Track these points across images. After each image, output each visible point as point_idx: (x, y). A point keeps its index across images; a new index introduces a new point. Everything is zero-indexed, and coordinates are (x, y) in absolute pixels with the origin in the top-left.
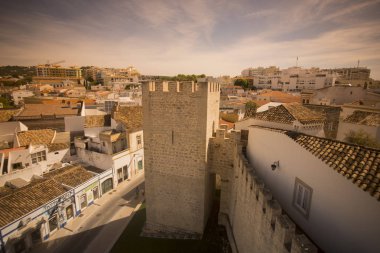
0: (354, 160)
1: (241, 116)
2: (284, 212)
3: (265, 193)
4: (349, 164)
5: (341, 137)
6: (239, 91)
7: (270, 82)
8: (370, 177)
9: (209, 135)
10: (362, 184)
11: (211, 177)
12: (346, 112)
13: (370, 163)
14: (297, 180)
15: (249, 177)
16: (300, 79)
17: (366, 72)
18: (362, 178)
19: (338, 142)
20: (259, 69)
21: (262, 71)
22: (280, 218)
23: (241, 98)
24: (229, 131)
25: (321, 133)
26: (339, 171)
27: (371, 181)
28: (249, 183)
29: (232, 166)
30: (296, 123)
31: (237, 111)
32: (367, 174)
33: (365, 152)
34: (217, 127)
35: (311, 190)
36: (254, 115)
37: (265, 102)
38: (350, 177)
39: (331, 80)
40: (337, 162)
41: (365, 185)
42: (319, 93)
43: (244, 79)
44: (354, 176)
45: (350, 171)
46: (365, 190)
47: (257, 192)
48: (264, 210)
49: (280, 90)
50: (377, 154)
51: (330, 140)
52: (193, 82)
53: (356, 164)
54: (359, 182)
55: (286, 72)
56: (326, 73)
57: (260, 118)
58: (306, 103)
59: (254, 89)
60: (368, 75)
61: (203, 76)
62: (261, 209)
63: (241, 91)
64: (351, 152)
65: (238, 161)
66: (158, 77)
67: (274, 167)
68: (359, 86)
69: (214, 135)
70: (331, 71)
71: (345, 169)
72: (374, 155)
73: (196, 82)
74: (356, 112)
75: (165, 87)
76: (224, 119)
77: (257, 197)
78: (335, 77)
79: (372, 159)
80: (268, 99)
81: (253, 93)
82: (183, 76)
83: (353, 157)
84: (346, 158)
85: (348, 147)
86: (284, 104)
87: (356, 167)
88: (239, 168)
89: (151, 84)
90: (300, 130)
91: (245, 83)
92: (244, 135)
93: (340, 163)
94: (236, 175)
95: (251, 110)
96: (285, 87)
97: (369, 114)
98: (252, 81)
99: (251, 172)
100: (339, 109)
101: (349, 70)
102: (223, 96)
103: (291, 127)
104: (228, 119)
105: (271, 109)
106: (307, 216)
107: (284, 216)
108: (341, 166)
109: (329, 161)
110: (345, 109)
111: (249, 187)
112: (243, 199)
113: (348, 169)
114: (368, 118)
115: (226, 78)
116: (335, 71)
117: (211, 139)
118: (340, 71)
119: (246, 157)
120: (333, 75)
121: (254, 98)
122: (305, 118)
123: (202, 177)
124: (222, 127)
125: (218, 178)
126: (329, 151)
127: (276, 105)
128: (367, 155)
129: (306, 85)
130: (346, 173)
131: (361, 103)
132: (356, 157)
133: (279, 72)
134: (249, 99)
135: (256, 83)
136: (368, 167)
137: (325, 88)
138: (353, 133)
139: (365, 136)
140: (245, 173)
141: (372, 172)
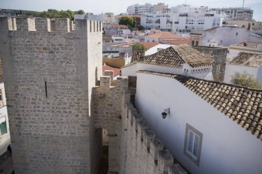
0: (239, 102)
1: (128, 60)
2: (176, 161)
3: (157, 143)
4: (234, 105)
5: (228, 79)
6: (124, 31)
7: (158, 21)
8: (252, 117)
9: (92, 84)
10: (245, 124)
11: (97, 133)
12: (232, 54)
13: (252, 103)
14: (188, 126)
15: (139, 128)
16: (189, 18)
17: (250, 12)
18: (245, 118)
19: (225, 84)
20: (147, 5)
21: (150, 9)
22: (172, 168)
23: (127, 39)
24: (115, 78)
25: (209, 76)
26: (226, 114)
27: (253, 121)
28: (139, 135)
29: (120, 117)
30: (186, 66)
31: (123, 54)
32: (250, 114)
33: (248, 93)
34: (100, 75)
35: (201, 135)
36: (142, 58)
37: (154, 43)
38: (235, 119)
39: (219, 20)
40: (224, 105)
41: (247, 125)
42: (208, 33)
43: (130, 17)
44: (239, 117)
45: (235, 113)
46: (247, 129)
47: (148, 143)
48: (156, 162)
49: (169, 30)
50: (257, 94)
51: (217, 83)
52: (68, 20)
53: (240, 105)
54: (243, 122)
55: (175, 10)
56: (214, 12)
57: (149, 62)
58: (195, 45)
59: (141, 29)
60: (251, 16)
61: (80, 12)
62: (153, 161)
63: (126, 32)
64: (236, 93)
65: (126, 112)
66: (21, 12)
67: (164, 114)
68: (243, 26)
69: (98, 83)
70: (219, 11)
71: (231, 111)
72: (255, 95)
73: (72, 19)
74: (241, 54)
75: (32, 25)
76: (108, 64)
77: (148, 149)
78: (222, 17)
79: (253, 99)
80: (157, 40)
81: (141, 34)
82: (55, 11)
83: (238, 99)
84: (232, 100)
85: (234, 89)
86: (173, 46)
87: (241, 108)
88: (128, 120)
89: (10, 21)
90: (190, 74)
91: (131, 23)
92: (132, 82)
93: (227, 106)
94: (126, 128)
95: (138, 53)
96: (174, 27)
97: (251, 55)
98: (138, 20)
99: (141, 123)
100: (226, 51)
101: (235, 10)
102: (107, 37)
103: (181, 71)
104: (113, 64)
105: (160, 52)
106: (198, 162)
107: (177, 165)
108: (228, 108)
109: (217, 104)
110: (231, 51)
111: (139, 139)
112: (133, 154)
113: (234, 111)
114: (251, 59)
115: (109, 15)
116: (223, 10)
117: (94, 89)
118: (227, 11)
119: (135, 107)
120: (221, 15)
121: (142, 40)
122: (194, 61)
123: (86, 133)
124: (106, 74)
125: (105, 133)
126: (217, 93)
127: (165, 47)
128: (249, 96)
129: (196, 25)
130: (232, 115)
131: (245, 45)
132: (241, 98)
133: (168, 10)
134: (137, 40)
135: (143, 22)
136: (250, 107)
137: (214, 28)
138: (238, 75)
139: (248, 77)
140: (134, 124)
141: (253, 112)
